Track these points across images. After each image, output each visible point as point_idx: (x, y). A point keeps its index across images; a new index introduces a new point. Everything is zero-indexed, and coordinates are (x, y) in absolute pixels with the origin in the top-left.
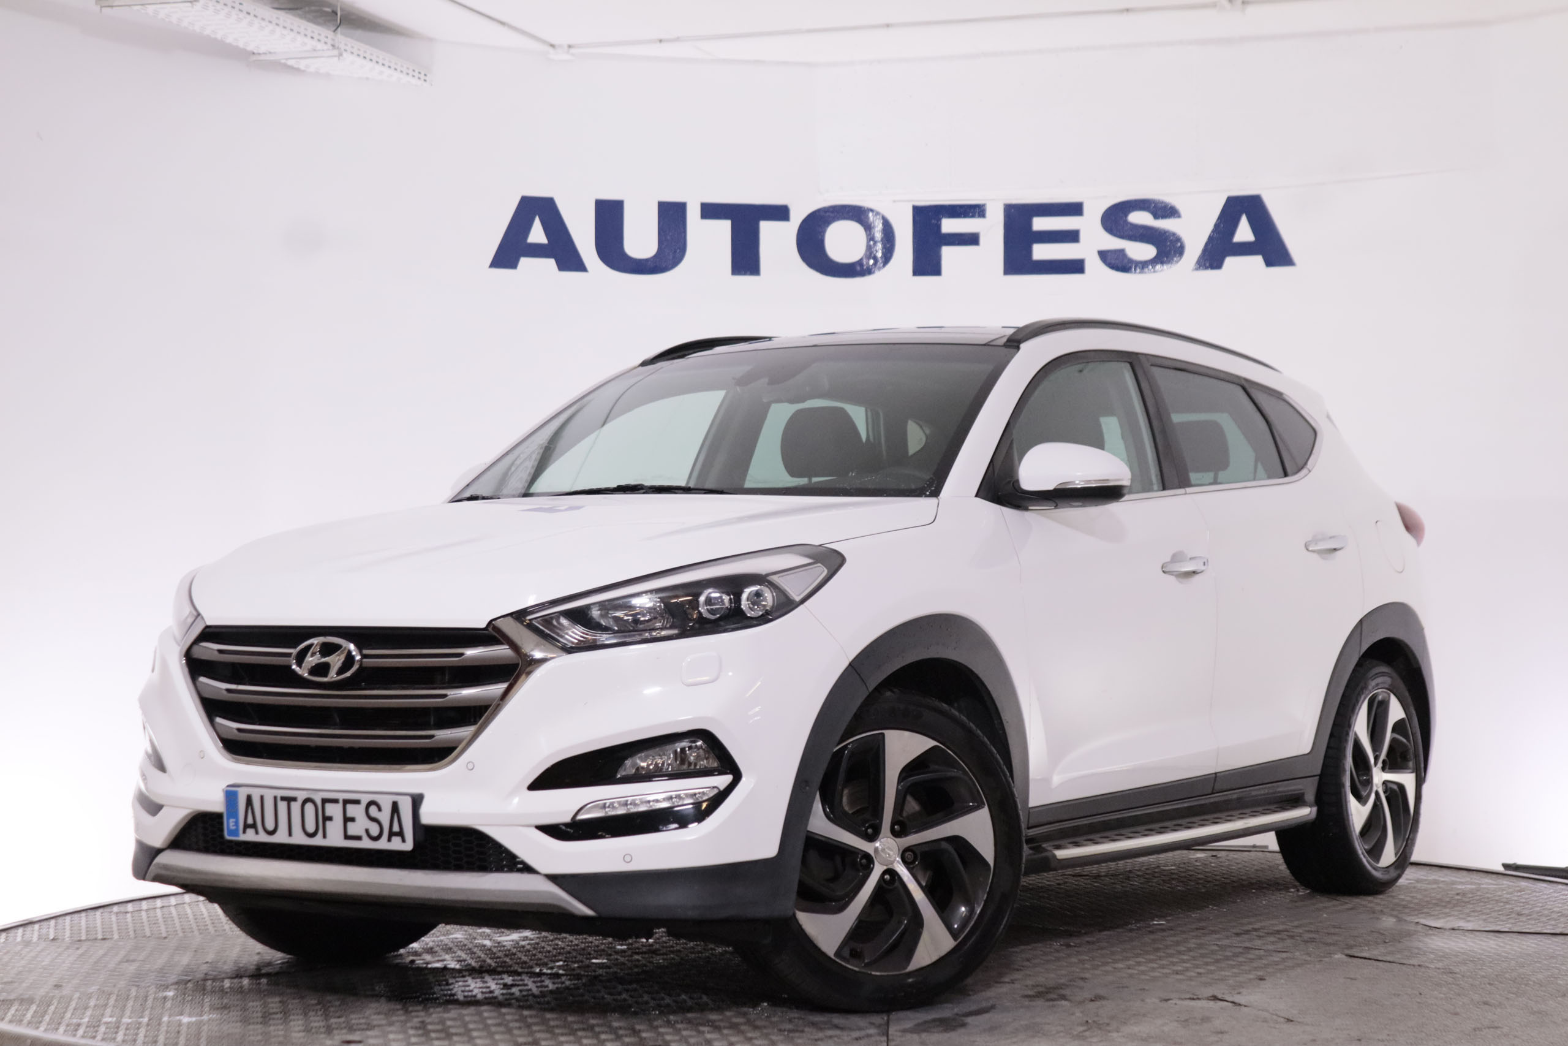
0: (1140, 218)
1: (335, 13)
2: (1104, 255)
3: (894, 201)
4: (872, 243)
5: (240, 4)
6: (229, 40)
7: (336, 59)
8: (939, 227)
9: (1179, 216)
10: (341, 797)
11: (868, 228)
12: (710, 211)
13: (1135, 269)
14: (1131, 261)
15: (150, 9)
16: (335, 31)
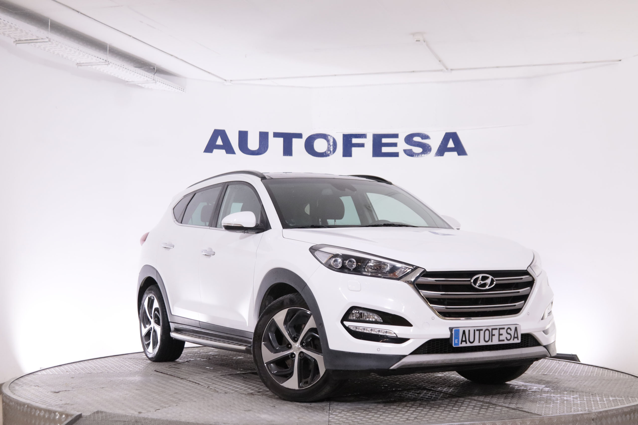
0: (417, 139)
1: (154, 69)
2: (405, 151)
3: (337, 132)
4: (329, 146)
5: (123, 65)
6: (120, 77)
7: (154, 84)
8: (351, 141)
9: (430, 139)
10: (498, 327)
11: (328, 141)
12: (276, 135)
13: (415, 156)
14: (414, 153)
15: (94, 67)
16: (154, 75)
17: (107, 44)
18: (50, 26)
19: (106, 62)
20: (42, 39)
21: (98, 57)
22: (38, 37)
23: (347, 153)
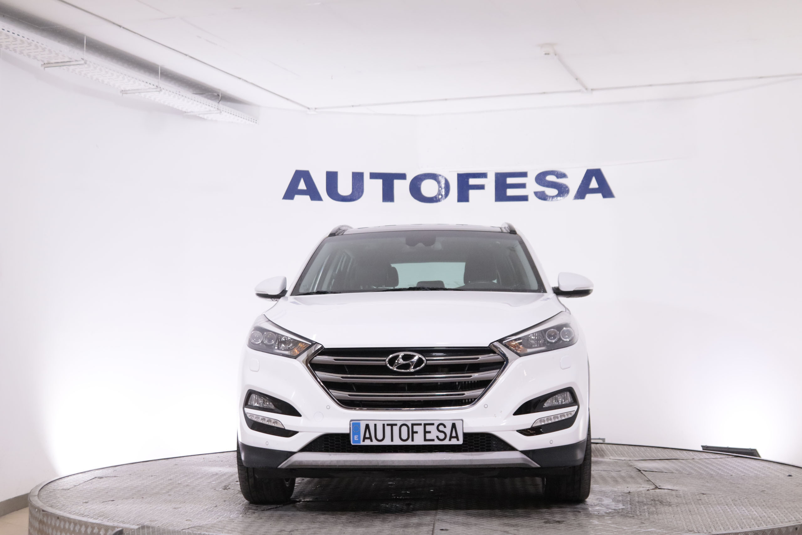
0: (551, 178)
1: (218, 95)
2: (536, 193)
3: (450, 172)
4: (440, 189)
5: (179, 92)
7: (219, 114)
8: (468, 182)
9: (567, 177)
10: (423, 422)
11: (439, 182)
12: (374, 176)
13: (549, 199)
14: (547, 196)
15: (143, 94)
16: (218, 103)
17: (158, 66)
18: (86, 44)
19: (157, 88)
20: (76, 61)
21: (147, 83)
22: (71, 59)
23: (463, 197)
